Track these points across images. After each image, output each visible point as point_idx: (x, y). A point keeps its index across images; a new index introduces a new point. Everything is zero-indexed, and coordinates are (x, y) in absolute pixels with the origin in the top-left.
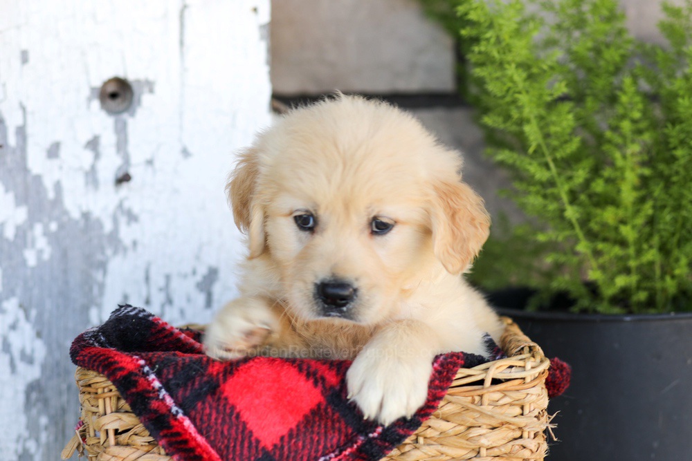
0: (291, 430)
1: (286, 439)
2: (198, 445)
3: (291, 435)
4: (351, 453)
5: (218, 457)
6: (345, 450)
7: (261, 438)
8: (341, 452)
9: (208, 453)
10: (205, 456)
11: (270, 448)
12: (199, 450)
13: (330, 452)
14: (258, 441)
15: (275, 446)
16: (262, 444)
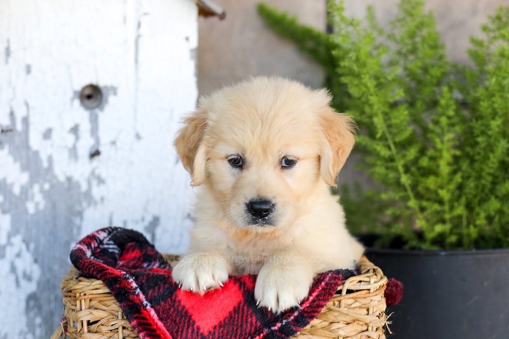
0: (221, 322)
1: (217, 328)
3: (220, 326)
7: (201, 326)
9: (164, 334)
11: (206, 334)
14: (198, 328)
15: (210, 332)
16: (201, 331)
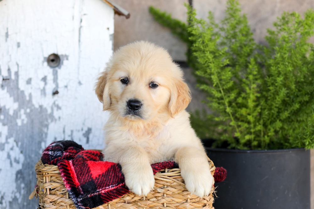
0: (103, 173)
1: (101, 176)
2: (71, 170)
3: (103, 175)
4: (122, 186)
5: (76, 177)
6: (120, 184)
7: (93, 174)
8: (118, 185)
9: (73, 174)
10: (71, 174)
11: (94, 178)
12: (70, 172)
13: (114, 184)
14: (91, 174)
15: (96, 178)
16: (92, 176)
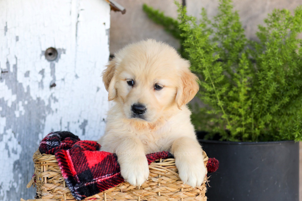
0: (99, 163)
1: (97, 165)
2: (68, 160)
3: (99, 165)
5: (73, 166)
6: (116, 174)
7: (89, 163)
8: (113, 174)
9: (70, 163)
10: (69, 164)
11: (91, 168)
13: (110, 173)
14: (88, 164)
15: (93, 167)
16: (89, 166)
